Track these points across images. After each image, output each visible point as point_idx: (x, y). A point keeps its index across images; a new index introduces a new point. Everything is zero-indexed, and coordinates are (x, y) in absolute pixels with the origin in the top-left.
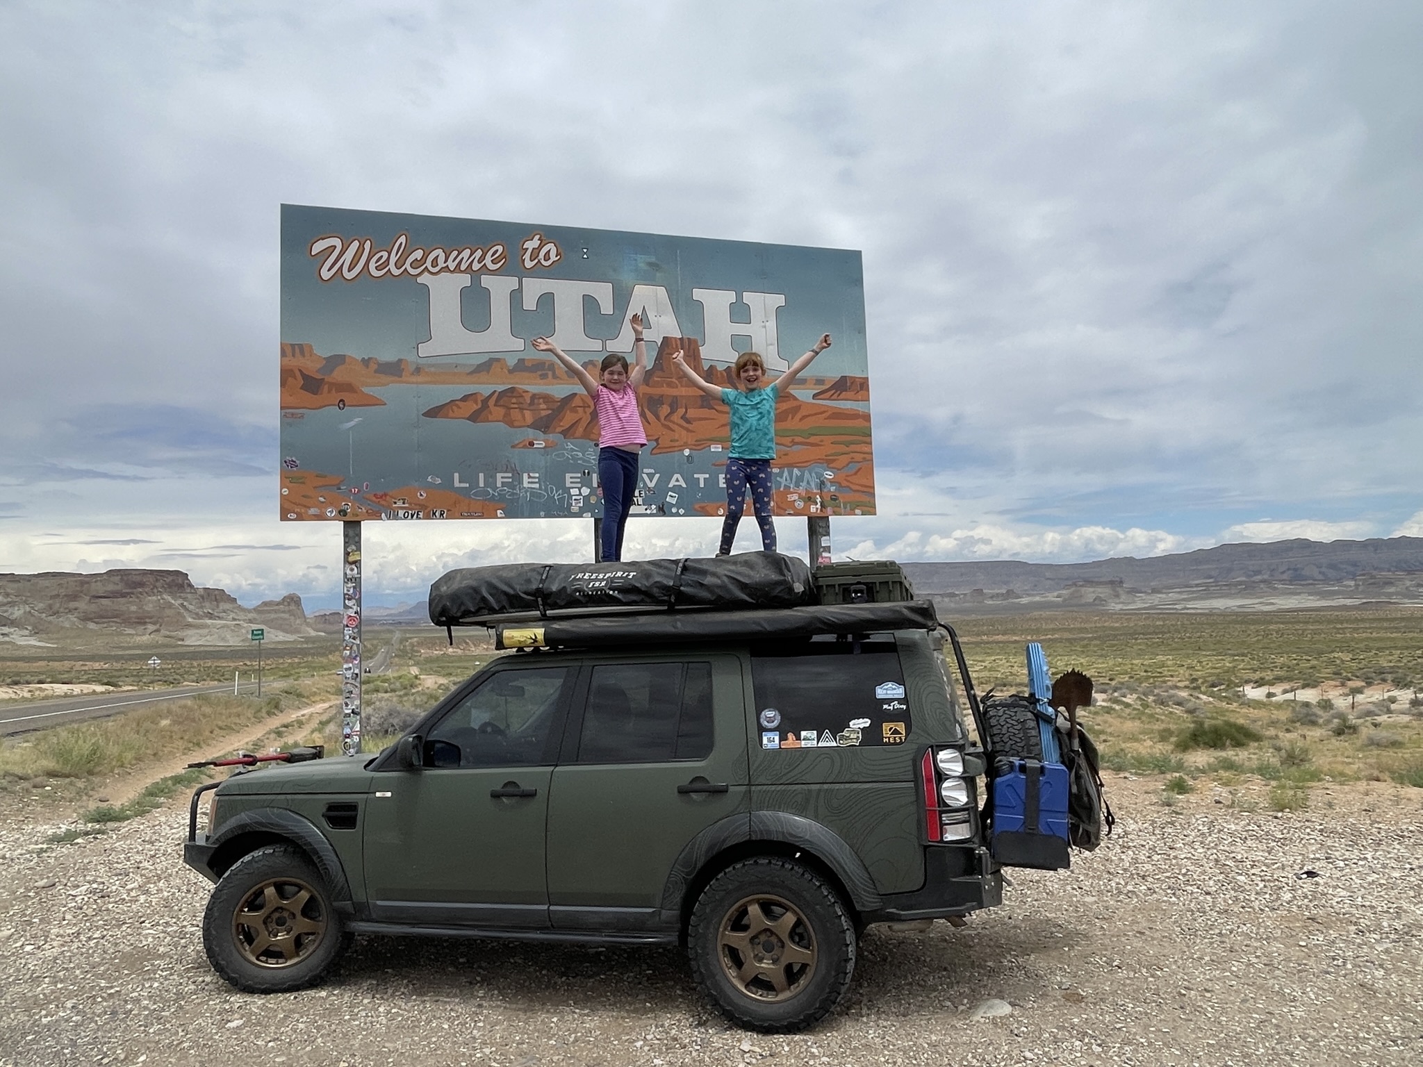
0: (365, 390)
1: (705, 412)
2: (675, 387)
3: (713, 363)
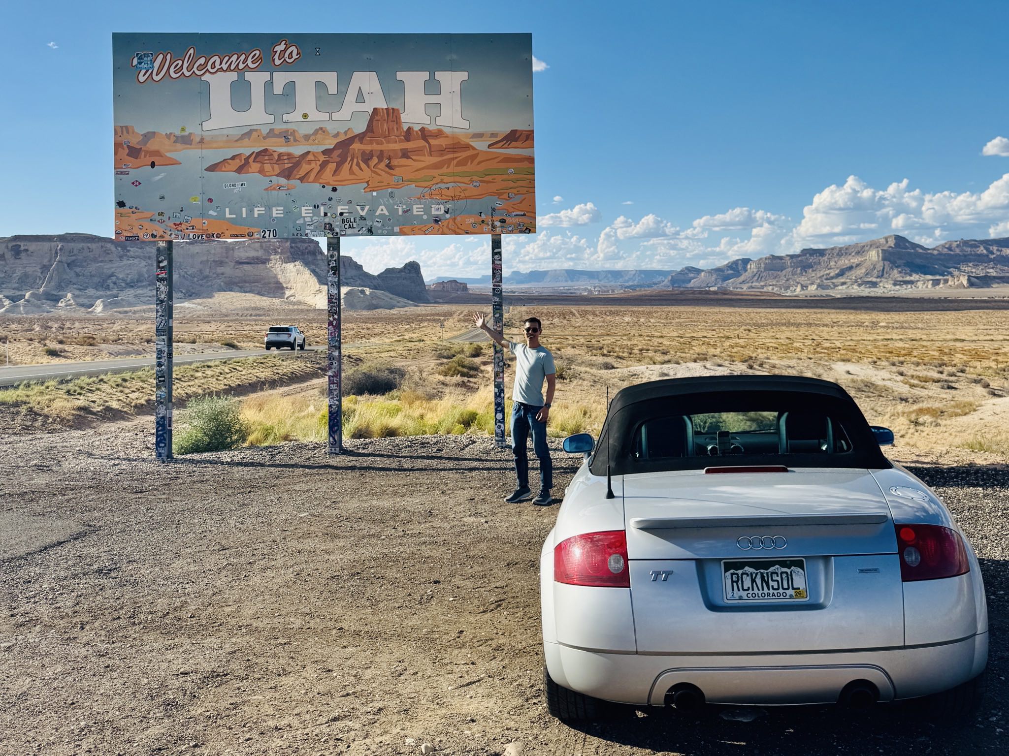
0: (169, 155)
1: (404, 161)
2: (382, 143)
3: (411, 125)
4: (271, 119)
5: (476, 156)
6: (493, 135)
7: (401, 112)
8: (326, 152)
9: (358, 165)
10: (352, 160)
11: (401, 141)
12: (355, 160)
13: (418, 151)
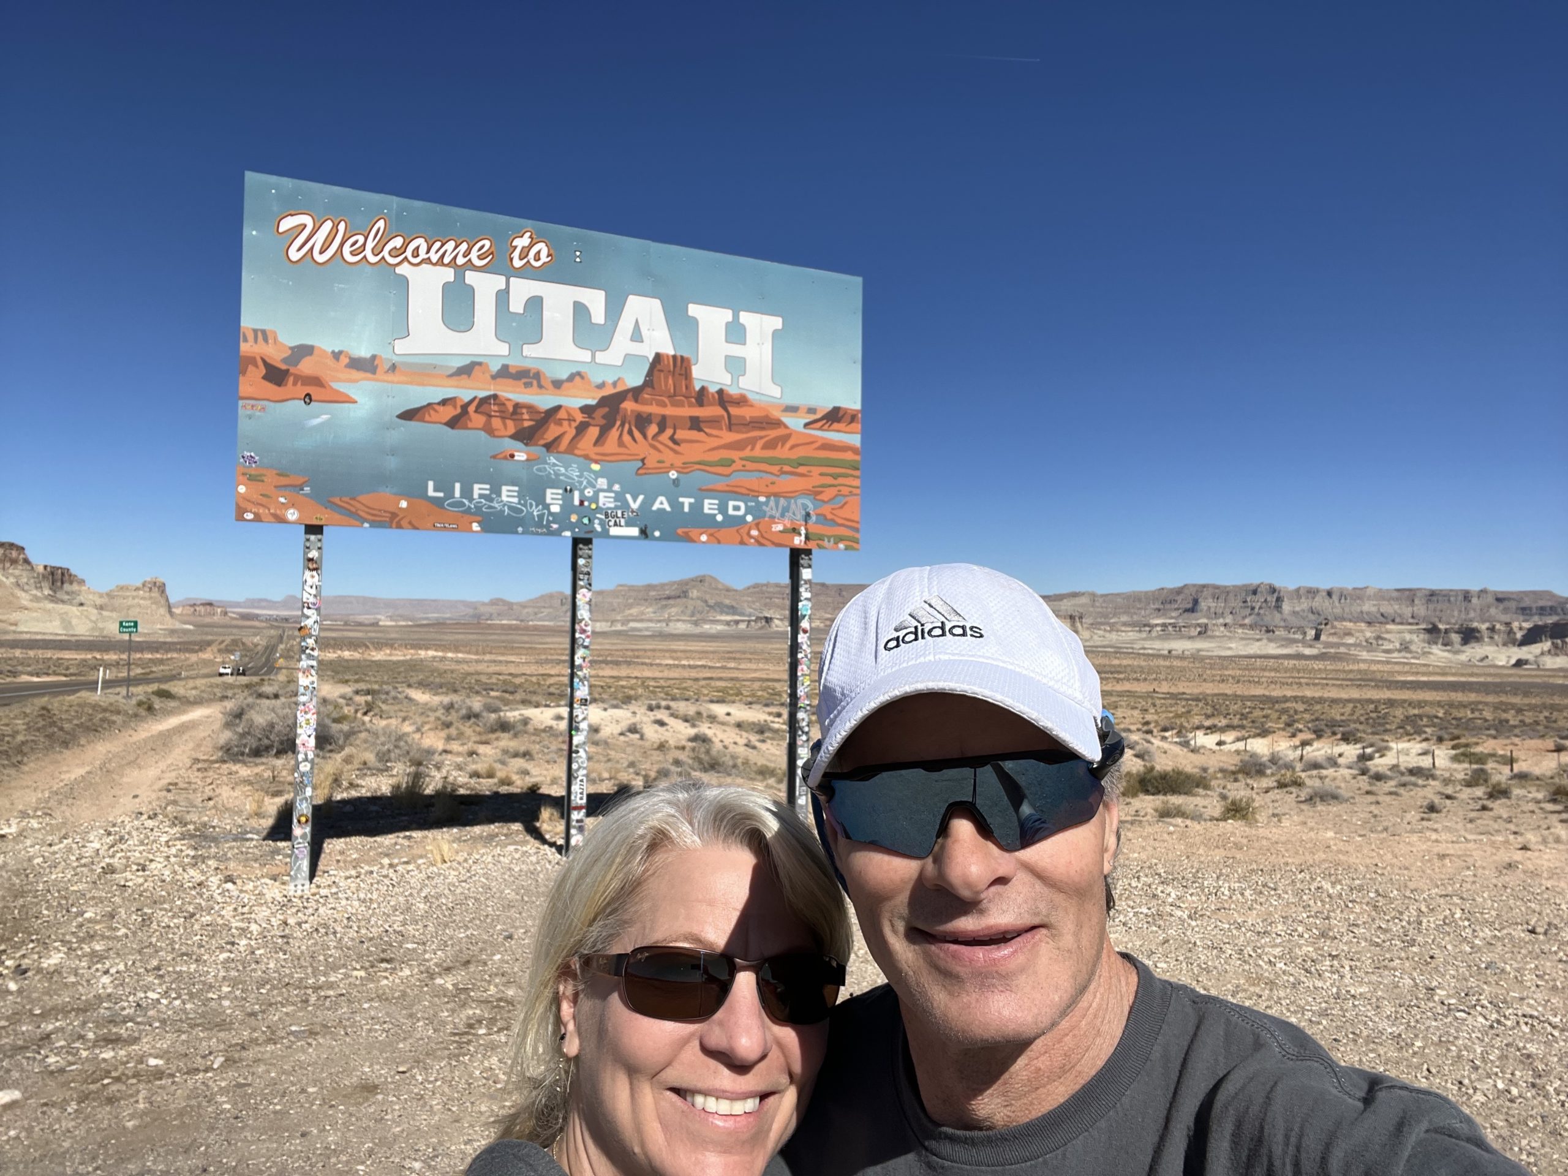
0: (335, 385)
1: (694, 434)
2: (665, 406)
3: (705, 384)
4: (503, 349)
5: (788, 437)
6: (811, 411)
7: (693, 361)
8: (585, 409)
9: (630, 432)
10: (623, 425)
11: (691, 405)
12: (627, 426)
13: (714, 422)
